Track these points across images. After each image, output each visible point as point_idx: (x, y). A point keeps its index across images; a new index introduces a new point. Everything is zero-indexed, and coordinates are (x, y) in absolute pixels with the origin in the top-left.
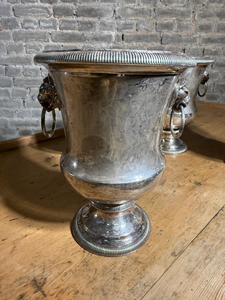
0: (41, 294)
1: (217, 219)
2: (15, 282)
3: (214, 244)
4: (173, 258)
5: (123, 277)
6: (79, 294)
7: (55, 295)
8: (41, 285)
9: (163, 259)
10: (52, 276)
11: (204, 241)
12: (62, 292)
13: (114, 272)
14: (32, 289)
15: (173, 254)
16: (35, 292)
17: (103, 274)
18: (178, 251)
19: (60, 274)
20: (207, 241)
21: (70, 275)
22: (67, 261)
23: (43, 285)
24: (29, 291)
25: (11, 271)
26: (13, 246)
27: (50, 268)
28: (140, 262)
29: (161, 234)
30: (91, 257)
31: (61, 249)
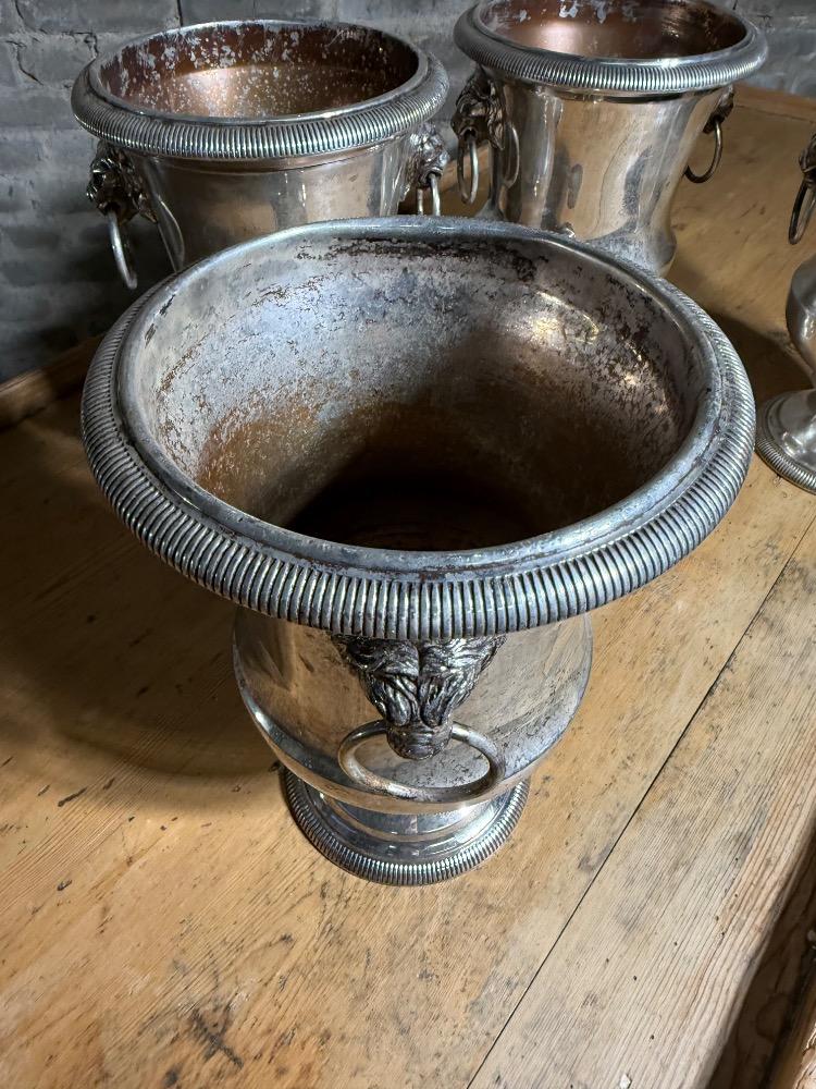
0: (225, 1058)
1: (713, 707)
2: (140, 1034)
3: (699, 810)
4: (584, 878)
5: (446, 965)
6: (332, 1042)
7: (266, 1056)
8: (220, 1029)
9: (555, 884)
10: (243, 994)
11: (671, 804)
12: (283, 1041)
13: (419, 954)
14: (196, 1047)
15: (584, 864)
16: (208, 1057)
17: (391, 963)
18: (598, 851)
19: (266, 984)
20: (681, 799)
21: (295, 983)
22: (278, 937)
23: (224, 1030)
24: (189, 1056)
25: (117, 997)
26: (98, 907)
27: (232, 968)
28: (490, 907)
29: (547, 795)
30: (346, 912)
31: (250, 896)
